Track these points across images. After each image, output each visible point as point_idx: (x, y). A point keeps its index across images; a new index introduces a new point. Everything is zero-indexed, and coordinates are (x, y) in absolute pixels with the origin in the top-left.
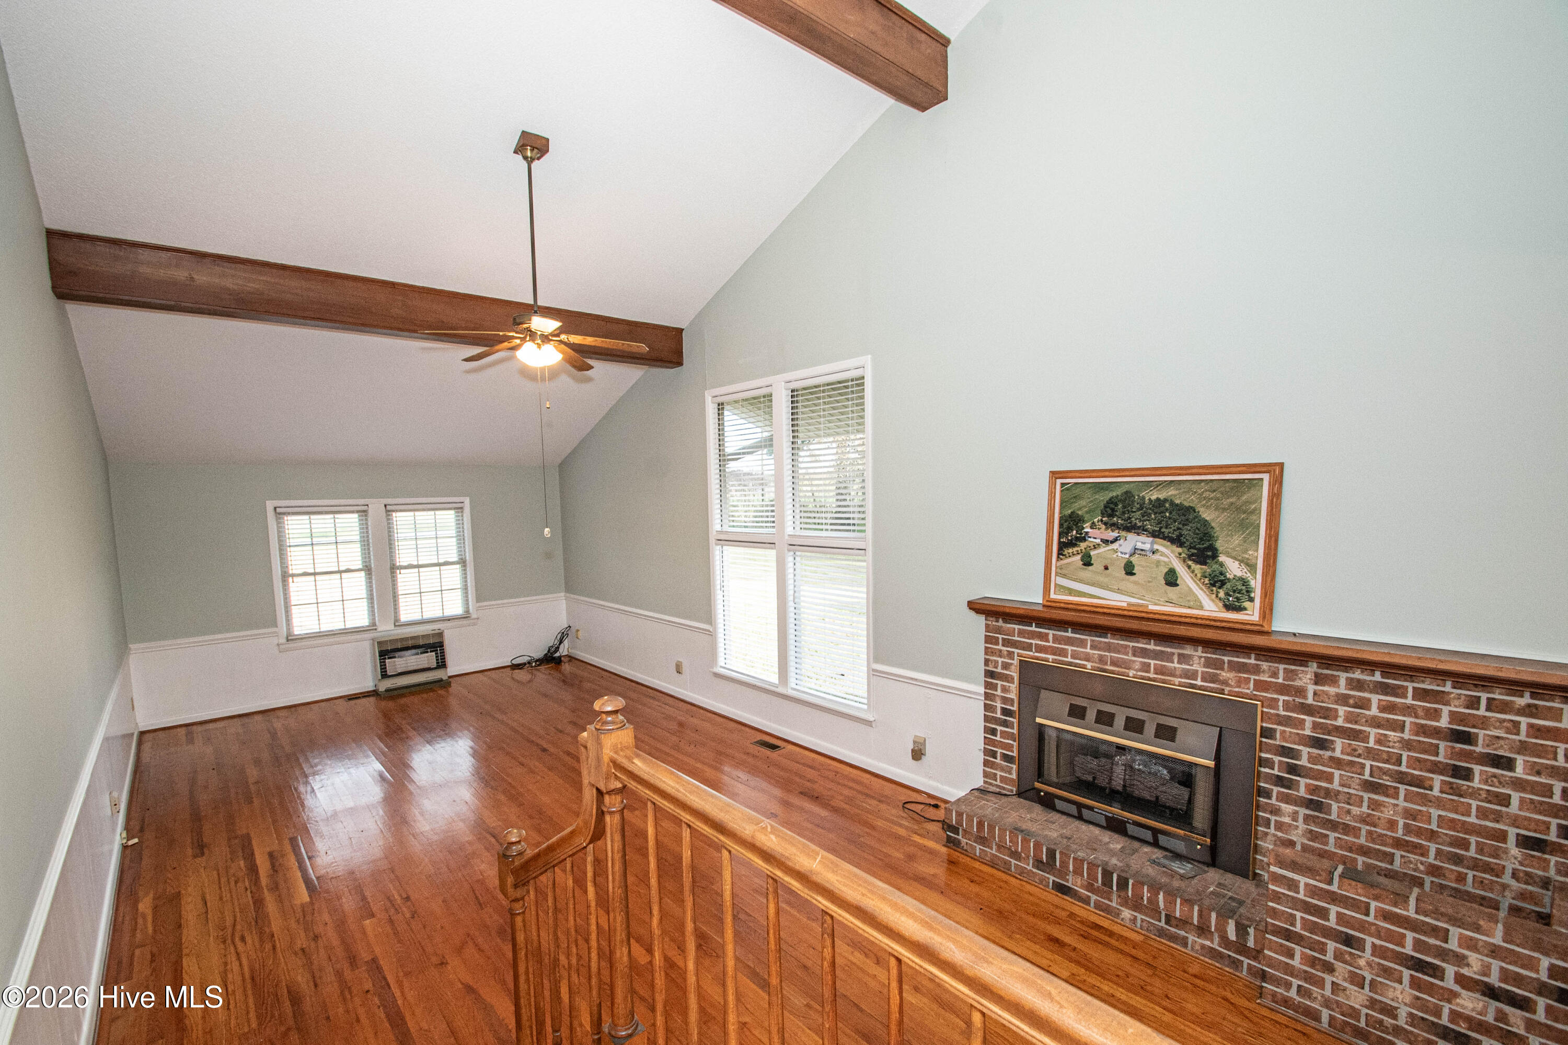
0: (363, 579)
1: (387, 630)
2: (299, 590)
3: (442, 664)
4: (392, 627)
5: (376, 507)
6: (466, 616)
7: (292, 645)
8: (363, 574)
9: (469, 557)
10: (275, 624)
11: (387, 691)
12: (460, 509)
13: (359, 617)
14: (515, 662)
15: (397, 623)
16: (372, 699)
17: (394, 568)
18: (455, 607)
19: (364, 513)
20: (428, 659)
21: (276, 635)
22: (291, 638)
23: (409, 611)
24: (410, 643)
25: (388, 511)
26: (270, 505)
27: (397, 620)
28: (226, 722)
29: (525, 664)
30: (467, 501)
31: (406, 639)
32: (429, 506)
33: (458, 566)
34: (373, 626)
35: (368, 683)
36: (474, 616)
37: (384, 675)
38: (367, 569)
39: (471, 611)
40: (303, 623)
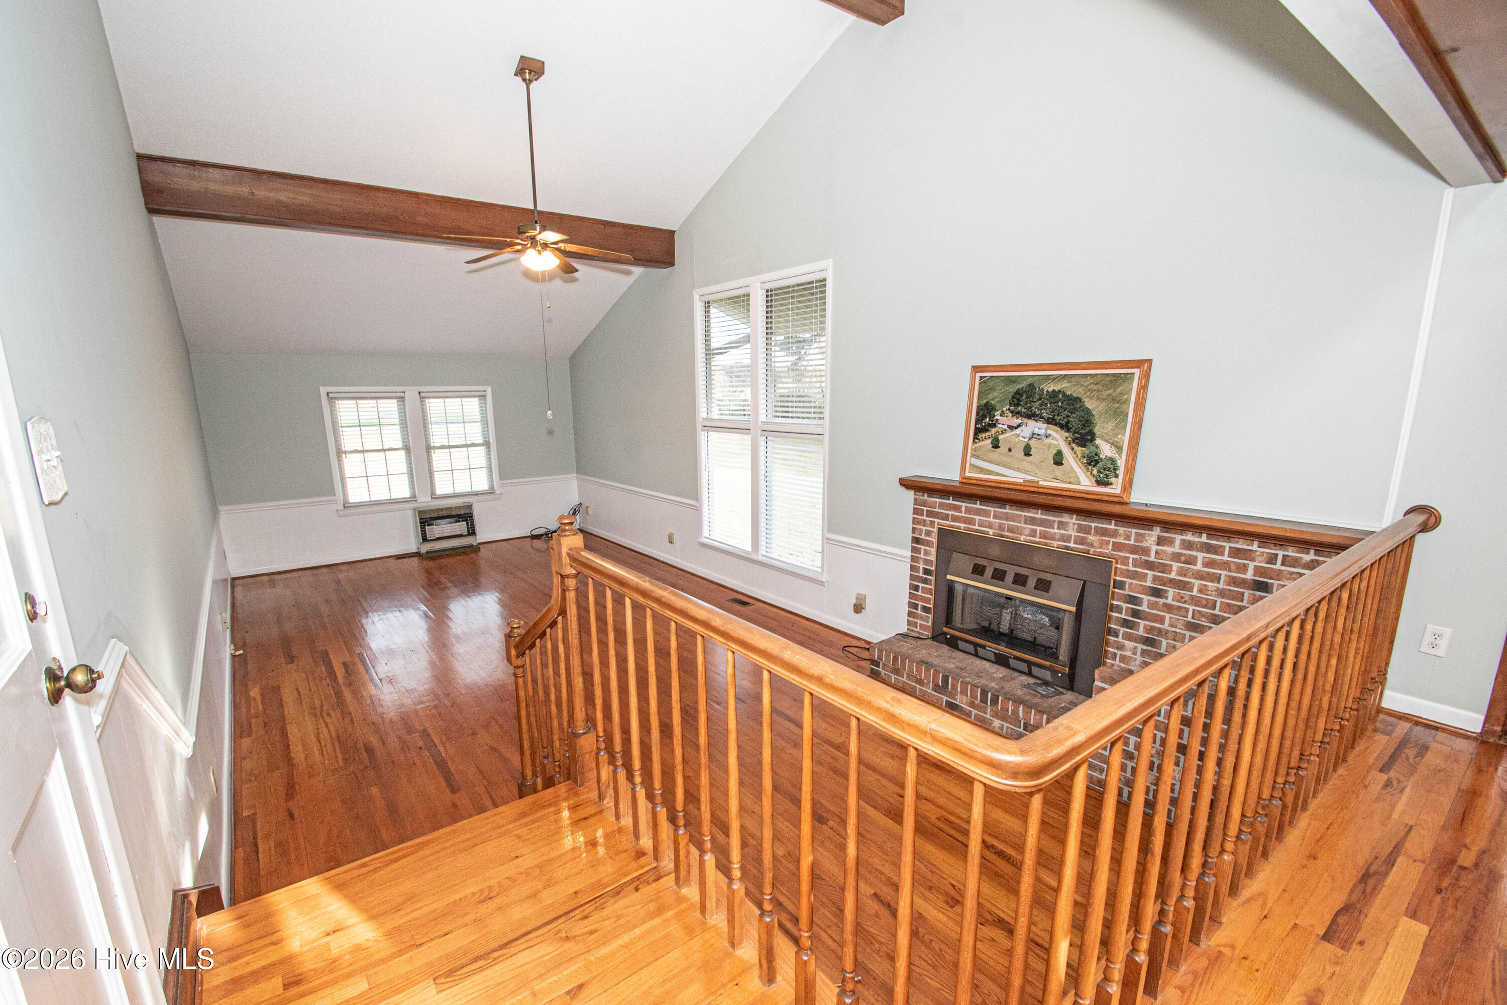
0: (404, 457)
1: (425, 501)
2: (352, 465)
3: (472, 532)
4: (429, 499)
5: (411, 394)
6: (491, 492)
7: (348, 511)
8: (403, 452)
9: (492, 439)
10: (332, 492)
11: (427, 553)
12: (483, 397)
13: (402, 490)
14: (533, 533)
15: (434, 496)
16: (415, 559)
17: (429, 448)
18: (482, 484)
19: (401, 399)
20: (461, 527)
21: (336, 503)
22: (346, 506)
23: (443, 486)
24: (445, 513)
25: (422, 397)
26: (323, 390)
27: (433, 493)
28: (300, 573)
29: (542, 535)
30: (489, 390)
31: (442, 510)
32: (457, 394)
33: (483, 448)
34: (413, 498)
35: (412, 544)
36: (498, 492)
37: (425, 539)
38: (407, 449)
39: (496, 487)
40: (357, 493)
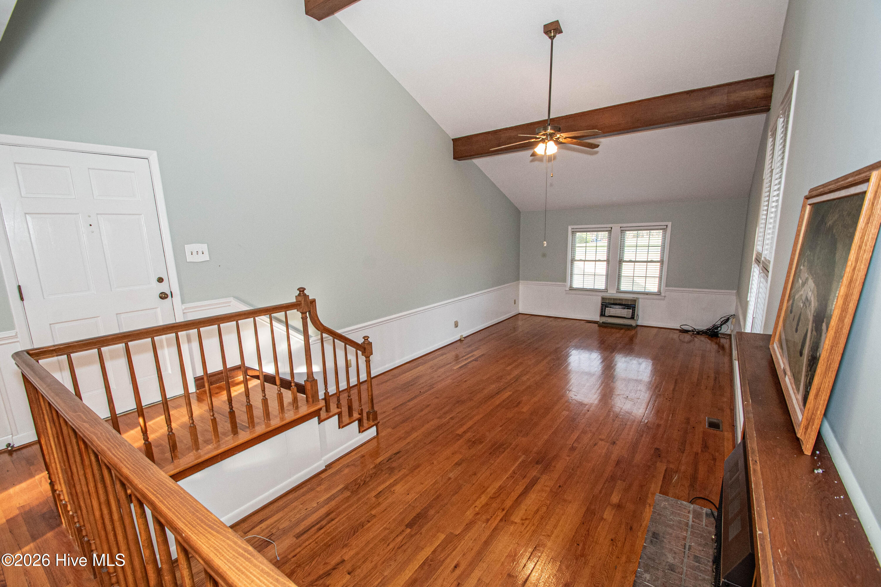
0: (605, 265)
1: (612, 293)
2: (578, 267)
3: (632, 318)
4: (615, 292)
5: (616, 228)
6: (659, 293)
7: (570, 292)
8: (605, 263)
9: (666, 259)
10: (564, 280)
11: (603, 323)
12: (665, 229)
13: (601, 284)
14: (683, 327)
15: (619, 291)
16: (597, 325)
17: (621, 261)
18: (653, 286)
19: (610, 231)
20: (626, 313)
21: (565, 286)
22: (572, 289)
23: (625, 286)
24: (618, 302)
25: (623, 231)
26: (570, 228)
27: (618, 288)
28: (545, 318)
29: (689, 331)
30: (670, 224)
31: (616, 299)
33: (659, 264)
34: (606, 290)
35: (596, 317)
36: (663, 294)
37: (602, 314)
38: (608, 261)
39: (662, 292)
40: (577, 283)
